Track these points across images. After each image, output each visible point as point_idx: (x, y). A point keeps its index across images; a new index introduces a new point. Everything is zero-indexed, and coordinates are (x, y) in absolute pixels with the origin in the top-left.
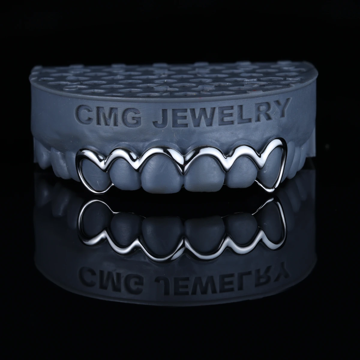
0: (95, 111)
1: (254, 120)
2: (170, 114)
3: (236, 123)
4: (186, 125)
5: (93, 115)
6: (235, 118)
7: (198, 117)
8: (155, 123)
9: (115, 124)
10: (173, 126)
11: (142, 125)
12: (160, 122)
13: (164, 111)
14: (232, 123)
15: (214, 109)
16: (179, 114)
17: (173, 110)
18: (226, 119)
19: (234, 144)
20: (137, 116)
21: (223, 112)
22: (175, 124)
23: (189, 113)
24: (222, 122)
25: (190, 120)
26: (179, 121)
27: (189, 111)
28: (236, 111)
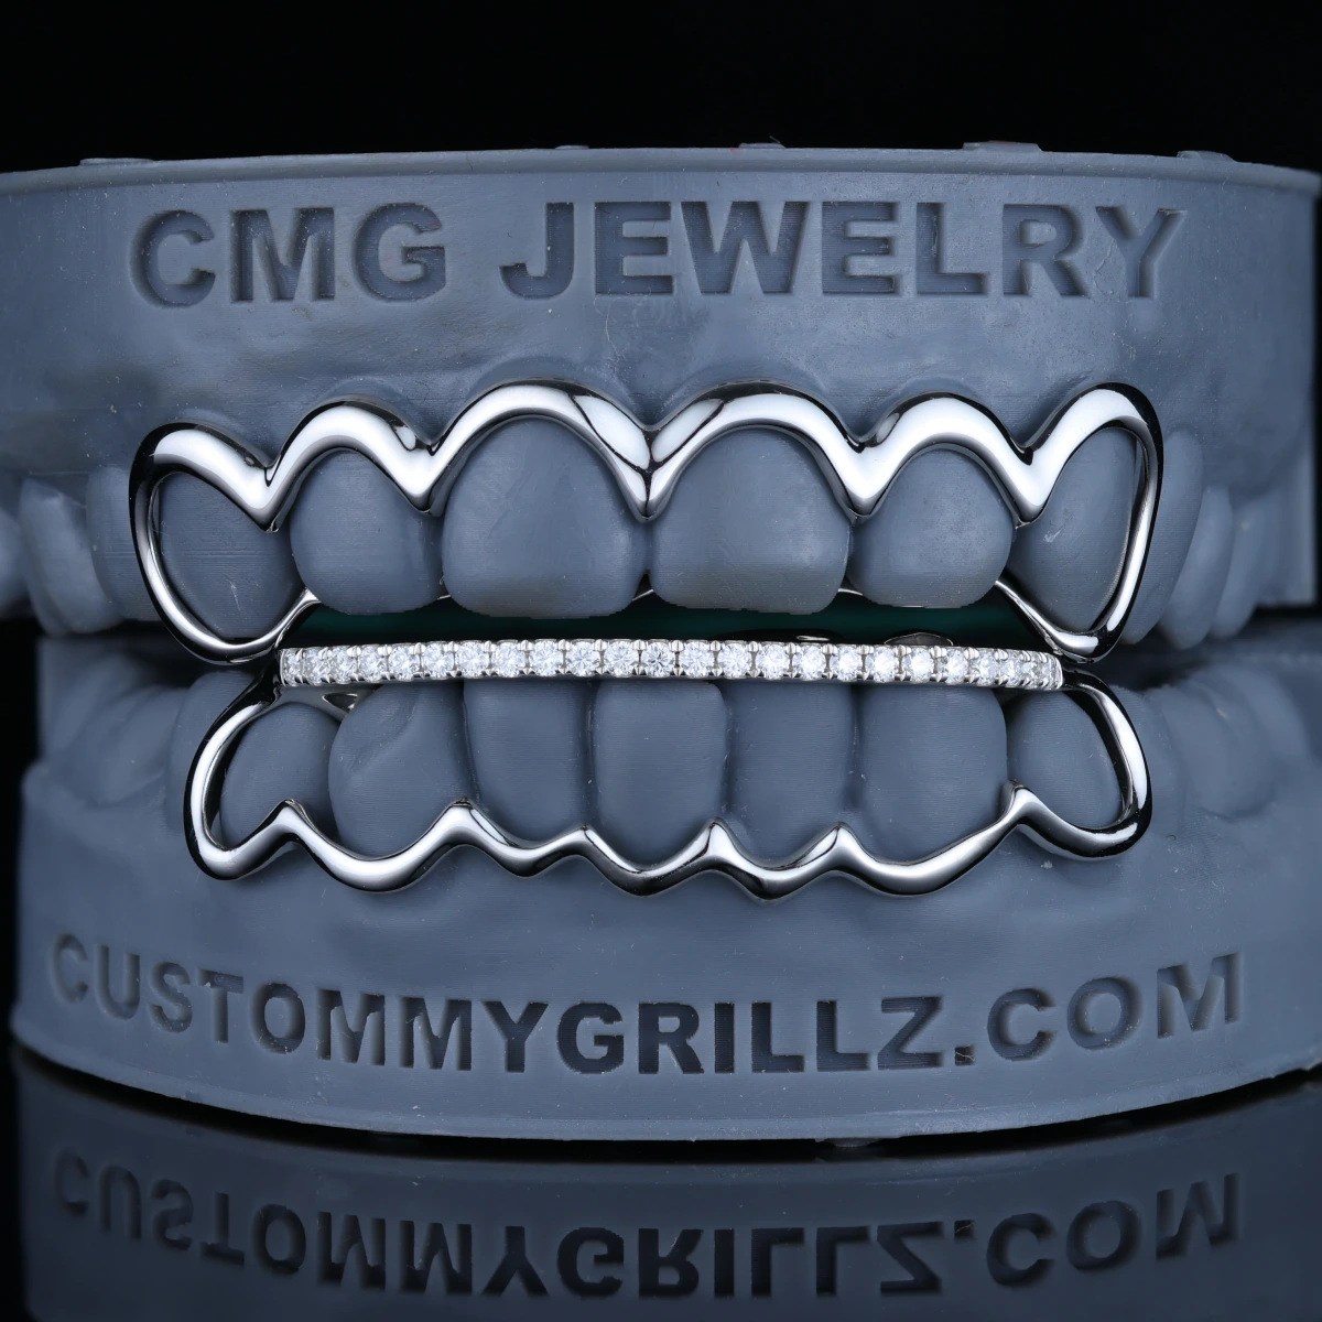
0: (224, 231)
1: (996, 284)
2: (585, 225)
3: (909, 286)
4: (664, 284)
5: (218, 254)
6: (904, 264)
7: (724, 245)
8: (513, 274)
9: (323, 290)
10: (600, 291)
11: (448, 284)
12: (537, 267)
13: (560, 213)
14: (889, 285)
15: (798, 210)
16: (631, 229)
17: (602, 208)
18: (863, 265)
19: (895, 387)
20: (428, 240)
21: (845, 228)
22: (609, 279)
23: (677, 228)
24: (841, 281)
25: (681, 260)
26: (631, 265)
27: (677, 212)
28: (906, 230)
